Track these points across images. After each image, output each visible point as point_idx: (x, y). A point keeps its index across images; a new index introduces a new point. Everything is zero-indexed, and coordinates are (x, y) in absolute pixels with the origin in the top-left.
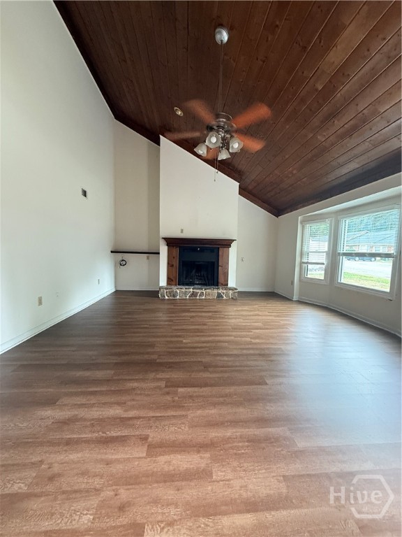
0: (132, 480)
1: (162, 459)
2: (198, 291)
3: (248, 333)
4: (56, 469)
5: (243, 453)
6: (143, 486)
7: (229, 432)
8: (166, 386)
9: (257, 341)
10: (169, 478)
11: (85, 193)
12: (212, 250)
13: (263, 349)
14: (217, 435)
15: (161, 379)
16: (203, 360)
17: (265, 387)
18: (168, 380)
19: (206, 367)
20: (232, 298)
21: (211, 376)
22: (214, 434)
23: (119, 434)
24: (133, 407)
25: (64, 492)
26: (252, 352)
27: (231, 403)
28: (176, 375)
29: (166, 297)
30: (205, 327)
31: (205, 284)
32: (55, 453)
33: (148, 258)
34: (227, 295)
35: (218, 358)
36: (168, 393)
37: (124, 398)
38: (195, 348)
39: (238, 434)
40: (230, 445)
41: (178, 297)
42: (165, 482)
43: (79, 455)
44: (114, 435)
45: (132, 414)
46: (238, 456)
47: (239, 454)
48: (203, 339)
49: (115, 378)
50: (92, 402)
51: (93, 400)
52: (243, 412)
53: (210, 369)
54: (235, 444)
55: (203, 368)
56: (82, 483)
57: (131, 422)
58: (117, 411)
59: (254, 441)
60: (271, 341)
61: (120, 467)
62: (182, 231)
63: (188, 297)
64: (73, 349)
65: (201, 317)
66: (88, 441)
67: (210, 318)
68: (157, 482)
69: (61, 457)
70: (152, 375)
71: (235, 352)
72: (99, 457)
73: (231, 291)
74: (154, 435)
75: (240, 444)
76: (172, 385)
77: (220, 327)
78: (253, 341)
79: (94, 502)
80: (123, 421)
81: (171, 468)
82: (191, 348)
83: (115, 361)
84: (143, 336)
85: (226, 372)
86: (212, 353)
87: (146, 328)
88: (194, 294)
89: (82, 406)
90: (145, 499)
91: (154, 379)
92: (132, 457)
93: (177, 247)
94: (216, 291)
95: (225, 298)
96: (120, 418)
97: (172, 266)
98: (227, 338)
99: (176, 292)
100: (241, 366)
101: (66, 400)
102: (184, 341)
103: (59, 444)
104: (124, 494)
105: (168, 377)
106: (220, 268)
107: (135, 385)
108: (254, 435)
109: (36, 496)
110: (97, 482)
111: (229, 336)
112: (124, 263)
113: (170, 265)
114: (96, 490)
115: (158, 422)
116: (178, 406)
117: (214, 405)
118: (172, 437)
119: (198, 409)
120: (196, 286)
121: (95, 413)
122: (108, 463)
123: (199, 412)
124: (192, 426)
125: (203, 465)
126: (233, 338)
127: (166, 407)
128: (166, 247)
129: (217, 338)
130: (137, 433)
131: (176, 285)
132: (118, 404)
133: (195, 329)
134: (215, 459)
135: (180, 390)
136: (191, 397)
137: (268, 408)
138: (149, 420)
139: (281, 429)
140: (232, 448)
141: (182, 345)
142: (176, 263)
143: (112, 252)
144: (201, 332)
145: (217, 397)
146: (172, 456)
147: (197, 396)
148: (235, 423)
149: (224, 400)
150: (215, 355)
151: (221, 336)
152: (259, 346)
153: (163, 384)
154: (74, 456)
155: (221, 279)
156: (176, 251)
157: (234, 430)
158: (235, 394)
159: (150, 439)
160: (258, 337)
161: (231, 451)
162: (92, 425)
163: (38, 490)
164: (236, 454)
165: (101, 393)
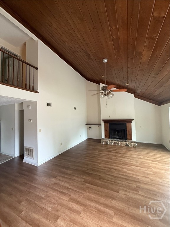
0: (62, 205)
1: (71, 203)
2: (117, 142)
3: (128, 167)
4: (50, 195)
5: (93, 213)
6: (64, 208)
7: (93, 204)
8: (84, 182)
9: (130, 172)
10: (70, 209)
11: (75, 108)
12: (123, 124)
13: (129, 177)
14: (89, 203)
15: (83, 178)
16: (101, 175)
17: (117, 193)
18: (85, 179)
19: (100, 178)
20: (133, 147)
21: (100, 182)
22: (88, 203)
23: (65, 192)
24: (72, 185)
25: (49, 201)
26: (123, 177)
27: (100, 195)
28: (89, 179)
29: (104, 143)
30: (111, 161)
31: (121, 139)
32: (51, 191)
33: (98, 127)
34: (131, 145)
35: (107, 176)
36: (83, 184)
37: (71, 182)
38: (101, 169)
39: (95, 206)
40: (91, 208)
41: (108, 144)
42: (69, 209)
43: (55, 194)
44: (64, 192)
45: (70, 187)
46: (91, 213)
47: (92, 212)
48: (107, 166)
49: (72, 174)
50: (63, 180)
51: (64, 179)
52: (102, 200)
53: (101, 180)
54: (93, 209)
55: (99, 178)
56: (53, 201)
57: (69, 190)
58: (68, 185)
59: (99, 211)
60: (137, 174)
61: (61, 200)
62: (110, 117)
63: (112, 144)
64: (66, 161)
65: (112, 155)
66: (58, 191)
67: (116, 156)
68: (67, 209)
69: (52, 192)
70: (82, 176)
71: (116, 175)
72: (58, 196)
73: (132, 143)
74: (73, 196)
75: (94, 210)
76: (86, 181)
77: (117, 162)
78: (128, 172)
79: (53, 206)
80: (67, 189)
81: (72, 207)
82: (100, 169)
83: (74, 168)
84: (87, 161)
85: (106, 182)
86: (106, 173)
87: (89, 157)
88: (115, 143)
89: (61, 180)
90: (63, 211)
91: (81, 178)
92: (65, 199)
93: (108, 123)
94: (125, 143)
95: (129, 146)
96: (67, 187)
97: (106, 130)
98: (117, 167)
99: (107, 141)
100: (114, 182)
101: (58, 177)
102: (99, 165)
103: (52, 189)
104: (59, 208)
105: (86, 178)
106: (127, 132)
107: (76, 178)
108: (100, 209)
109: (45, 199)
110: (55, 202)
111: (118, 167)
112: (90, 128)
113: (105, 130)
114: (55, 204)
115: (75, 192)
116: (84, 190)
117: (94, 193)
118: (77, 199)
119: (88, 193)
120: (117, 139)
121: (62, 184)
122: (59, 198)
123: (88, 194)
124: (83, 198)
125: (80, 210)
126: (119, 168)
127: (80, 189)
128: (104, 123)
129: (112, 167)
130: (69, 193)
131: (108, 138)
132: (69, 183)
133: (106, 161)
134: (84, 210)
135: (87, 184)
136: (89, 188)
137: (112, 202)
138: (74, 191)
139: (111, 211)
140: (91, 210)
141: (97, 167)
142: (108, 129)
143: (86, 125)
144: (108, 163)
145: (97, 191)
146: (74, 204)
147: (91, 188)
148: (97, 202)
149: (98, 193)
150: (107, 174)
151: (115, 166)
152: (128, 175)
153: (83, 180)
154: (54, 194)
155: (128, 137)
156: (108, 125)
157: (95, 204)
158: (104, 192)
159: (71, 197)
160: (131, 170)
161: (90, 210)
162: (61, 187)
163: (45, 198)
164: (90, 212)
165: (66, 178)
